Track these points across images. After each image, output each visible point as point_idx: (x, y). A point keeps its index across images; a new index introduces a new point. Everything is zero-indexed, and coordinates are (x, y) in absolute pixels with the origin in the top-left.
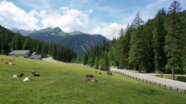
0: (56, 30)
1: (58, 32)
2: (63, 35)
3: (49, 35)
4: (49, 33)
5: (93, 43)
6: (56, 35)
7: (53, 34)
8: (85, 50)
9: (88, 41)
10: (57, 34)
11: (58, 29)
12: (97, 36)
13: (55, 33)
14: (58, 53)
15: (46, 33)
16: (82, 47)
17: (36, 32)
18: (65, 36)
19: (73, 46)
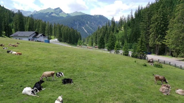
0: (57, 10)
1: (59, 13)
2: (64, 16)
3: (49, 16)
4: (49, 13)
5: (95, 24)
6: (57, 16)
7: (54, 15)
8: (86, 31)
9: (90, 22)
10: (58, 14)
11: (59, 9)
12: (98, 16)
13: (56, 14)
14: (63, 34)
15: (47, 14)
16: (84, 29)
17: (36, 13)
18: (66, 16)
19: (74, 27)
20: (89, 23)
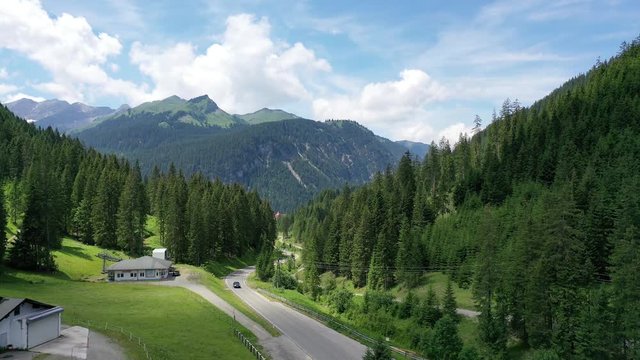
0: (199, 105)
2: (224, 124)
3: (171, 124)
4: (172, 115)
5: (328, 152)
6: (199, 124)
7: (186, 119)
8: (298, 178)
9: (312, 145)
10: (201, 118)
11: (205, 102)
12: (340, 125)
13: (195, 117)
15: (162, 117)
16: (290, 168)
17: (127, 114)
18: (231, 125)
19: (256, 162)
20: (308, 148)
